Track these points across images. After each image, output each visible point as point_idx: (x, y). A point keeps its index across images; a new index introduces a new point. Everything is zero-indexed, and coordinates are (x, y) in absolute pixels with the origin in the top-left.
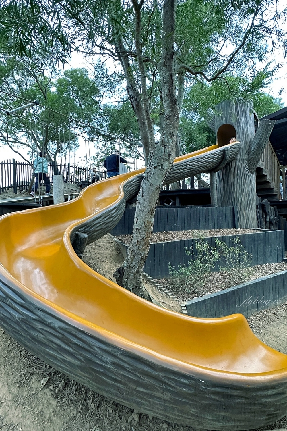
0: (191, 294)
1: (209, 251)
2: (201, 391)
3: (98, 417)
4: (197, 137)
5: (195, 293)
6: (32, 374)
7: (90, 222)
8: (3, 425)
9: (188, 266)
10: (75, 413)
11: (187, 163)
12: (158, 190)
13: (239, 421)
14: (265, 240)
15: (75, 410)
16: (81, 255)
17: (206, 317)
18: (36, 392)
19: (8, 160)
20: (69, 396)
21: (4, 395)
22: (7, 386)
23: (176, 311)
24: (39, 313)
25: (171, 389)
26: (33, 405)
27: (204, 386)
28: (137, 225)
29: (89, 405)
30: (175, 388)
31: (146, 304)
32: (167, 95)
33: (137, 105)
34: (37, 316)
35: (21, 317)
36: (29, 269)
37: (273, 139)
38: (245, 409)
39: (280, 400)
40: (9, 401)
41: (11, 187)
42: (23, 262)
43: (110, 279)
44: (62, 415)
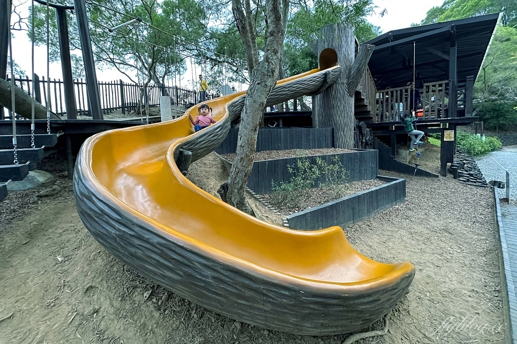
0: (293, 208)
1: (310, 169)
2: (301, 301)
3: (201, 327)
4: (300, 61)
5: (296, 207)
6: (135, 287)
7: (194, 140)
8: (104, 338)
9: (290, 182)
10: (178, 323)
11: (290, 86)
12: (261, 107)
13: (337, 326)
14: (361, 159)
15: (178, 321)
16: (186, 172)
17: (306, 230)
18: (138, 305)
19: (114, 81)
20: (172, 307)
21: (105, 309)
22: (109, 300)
23: (278, 224)
24: (137, 229)
25: (272, 300)
26: (136, 318)
27: (304, 297)
28: (241, 142)
29: (192, 315)
30: (276, 300)
31: (249, 218)
32: (271, 10)
33: (242, 27)
34: (135, 232)
35: (118, 233)
36: (131, 186)
37: (371, 65)
38: (342, 316)
39: (375, 307)
40: (111, 314)
41: (119, 108)
42: (125, 178)
43: (215, 195)
44: (165, 327)
